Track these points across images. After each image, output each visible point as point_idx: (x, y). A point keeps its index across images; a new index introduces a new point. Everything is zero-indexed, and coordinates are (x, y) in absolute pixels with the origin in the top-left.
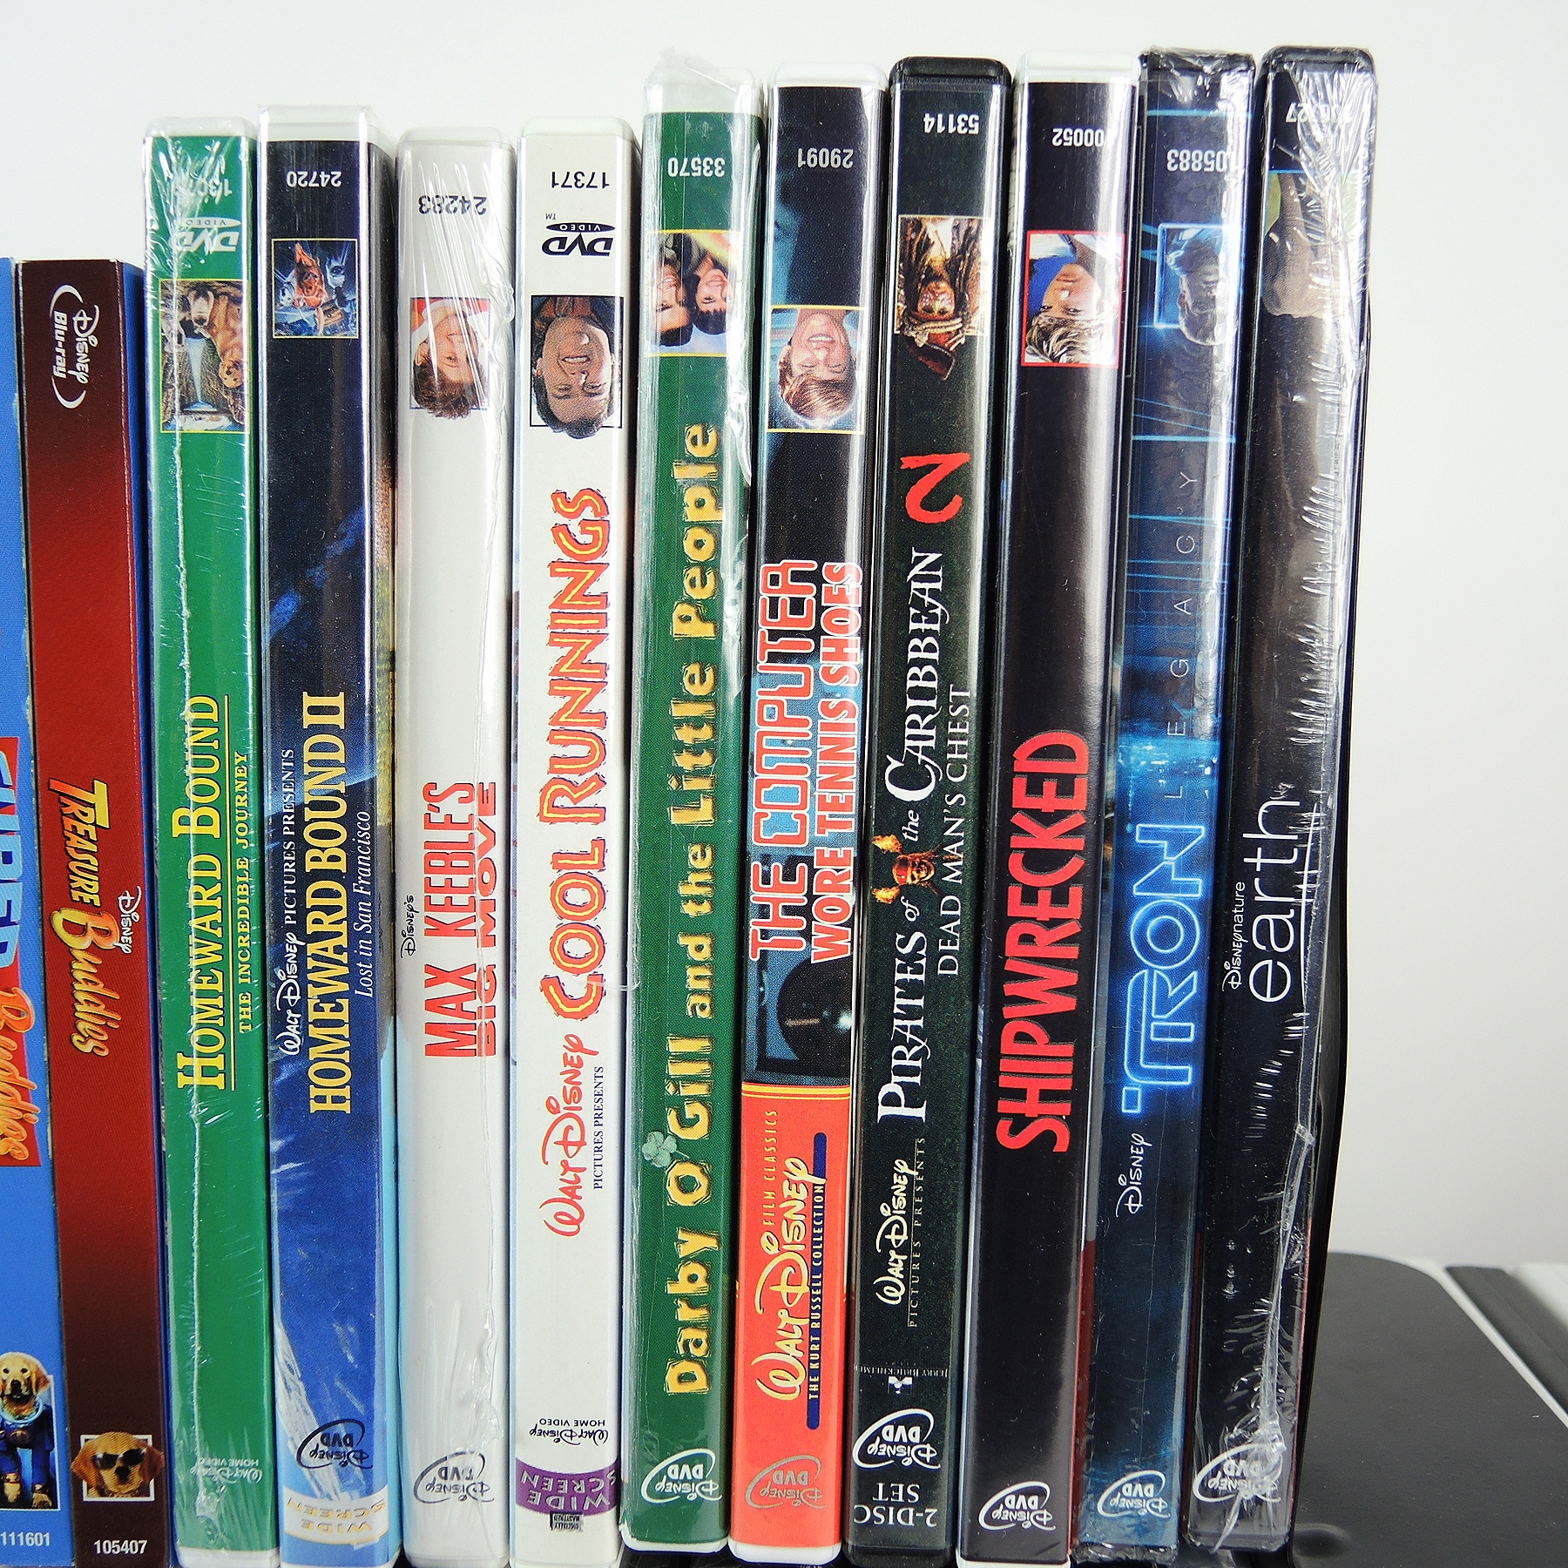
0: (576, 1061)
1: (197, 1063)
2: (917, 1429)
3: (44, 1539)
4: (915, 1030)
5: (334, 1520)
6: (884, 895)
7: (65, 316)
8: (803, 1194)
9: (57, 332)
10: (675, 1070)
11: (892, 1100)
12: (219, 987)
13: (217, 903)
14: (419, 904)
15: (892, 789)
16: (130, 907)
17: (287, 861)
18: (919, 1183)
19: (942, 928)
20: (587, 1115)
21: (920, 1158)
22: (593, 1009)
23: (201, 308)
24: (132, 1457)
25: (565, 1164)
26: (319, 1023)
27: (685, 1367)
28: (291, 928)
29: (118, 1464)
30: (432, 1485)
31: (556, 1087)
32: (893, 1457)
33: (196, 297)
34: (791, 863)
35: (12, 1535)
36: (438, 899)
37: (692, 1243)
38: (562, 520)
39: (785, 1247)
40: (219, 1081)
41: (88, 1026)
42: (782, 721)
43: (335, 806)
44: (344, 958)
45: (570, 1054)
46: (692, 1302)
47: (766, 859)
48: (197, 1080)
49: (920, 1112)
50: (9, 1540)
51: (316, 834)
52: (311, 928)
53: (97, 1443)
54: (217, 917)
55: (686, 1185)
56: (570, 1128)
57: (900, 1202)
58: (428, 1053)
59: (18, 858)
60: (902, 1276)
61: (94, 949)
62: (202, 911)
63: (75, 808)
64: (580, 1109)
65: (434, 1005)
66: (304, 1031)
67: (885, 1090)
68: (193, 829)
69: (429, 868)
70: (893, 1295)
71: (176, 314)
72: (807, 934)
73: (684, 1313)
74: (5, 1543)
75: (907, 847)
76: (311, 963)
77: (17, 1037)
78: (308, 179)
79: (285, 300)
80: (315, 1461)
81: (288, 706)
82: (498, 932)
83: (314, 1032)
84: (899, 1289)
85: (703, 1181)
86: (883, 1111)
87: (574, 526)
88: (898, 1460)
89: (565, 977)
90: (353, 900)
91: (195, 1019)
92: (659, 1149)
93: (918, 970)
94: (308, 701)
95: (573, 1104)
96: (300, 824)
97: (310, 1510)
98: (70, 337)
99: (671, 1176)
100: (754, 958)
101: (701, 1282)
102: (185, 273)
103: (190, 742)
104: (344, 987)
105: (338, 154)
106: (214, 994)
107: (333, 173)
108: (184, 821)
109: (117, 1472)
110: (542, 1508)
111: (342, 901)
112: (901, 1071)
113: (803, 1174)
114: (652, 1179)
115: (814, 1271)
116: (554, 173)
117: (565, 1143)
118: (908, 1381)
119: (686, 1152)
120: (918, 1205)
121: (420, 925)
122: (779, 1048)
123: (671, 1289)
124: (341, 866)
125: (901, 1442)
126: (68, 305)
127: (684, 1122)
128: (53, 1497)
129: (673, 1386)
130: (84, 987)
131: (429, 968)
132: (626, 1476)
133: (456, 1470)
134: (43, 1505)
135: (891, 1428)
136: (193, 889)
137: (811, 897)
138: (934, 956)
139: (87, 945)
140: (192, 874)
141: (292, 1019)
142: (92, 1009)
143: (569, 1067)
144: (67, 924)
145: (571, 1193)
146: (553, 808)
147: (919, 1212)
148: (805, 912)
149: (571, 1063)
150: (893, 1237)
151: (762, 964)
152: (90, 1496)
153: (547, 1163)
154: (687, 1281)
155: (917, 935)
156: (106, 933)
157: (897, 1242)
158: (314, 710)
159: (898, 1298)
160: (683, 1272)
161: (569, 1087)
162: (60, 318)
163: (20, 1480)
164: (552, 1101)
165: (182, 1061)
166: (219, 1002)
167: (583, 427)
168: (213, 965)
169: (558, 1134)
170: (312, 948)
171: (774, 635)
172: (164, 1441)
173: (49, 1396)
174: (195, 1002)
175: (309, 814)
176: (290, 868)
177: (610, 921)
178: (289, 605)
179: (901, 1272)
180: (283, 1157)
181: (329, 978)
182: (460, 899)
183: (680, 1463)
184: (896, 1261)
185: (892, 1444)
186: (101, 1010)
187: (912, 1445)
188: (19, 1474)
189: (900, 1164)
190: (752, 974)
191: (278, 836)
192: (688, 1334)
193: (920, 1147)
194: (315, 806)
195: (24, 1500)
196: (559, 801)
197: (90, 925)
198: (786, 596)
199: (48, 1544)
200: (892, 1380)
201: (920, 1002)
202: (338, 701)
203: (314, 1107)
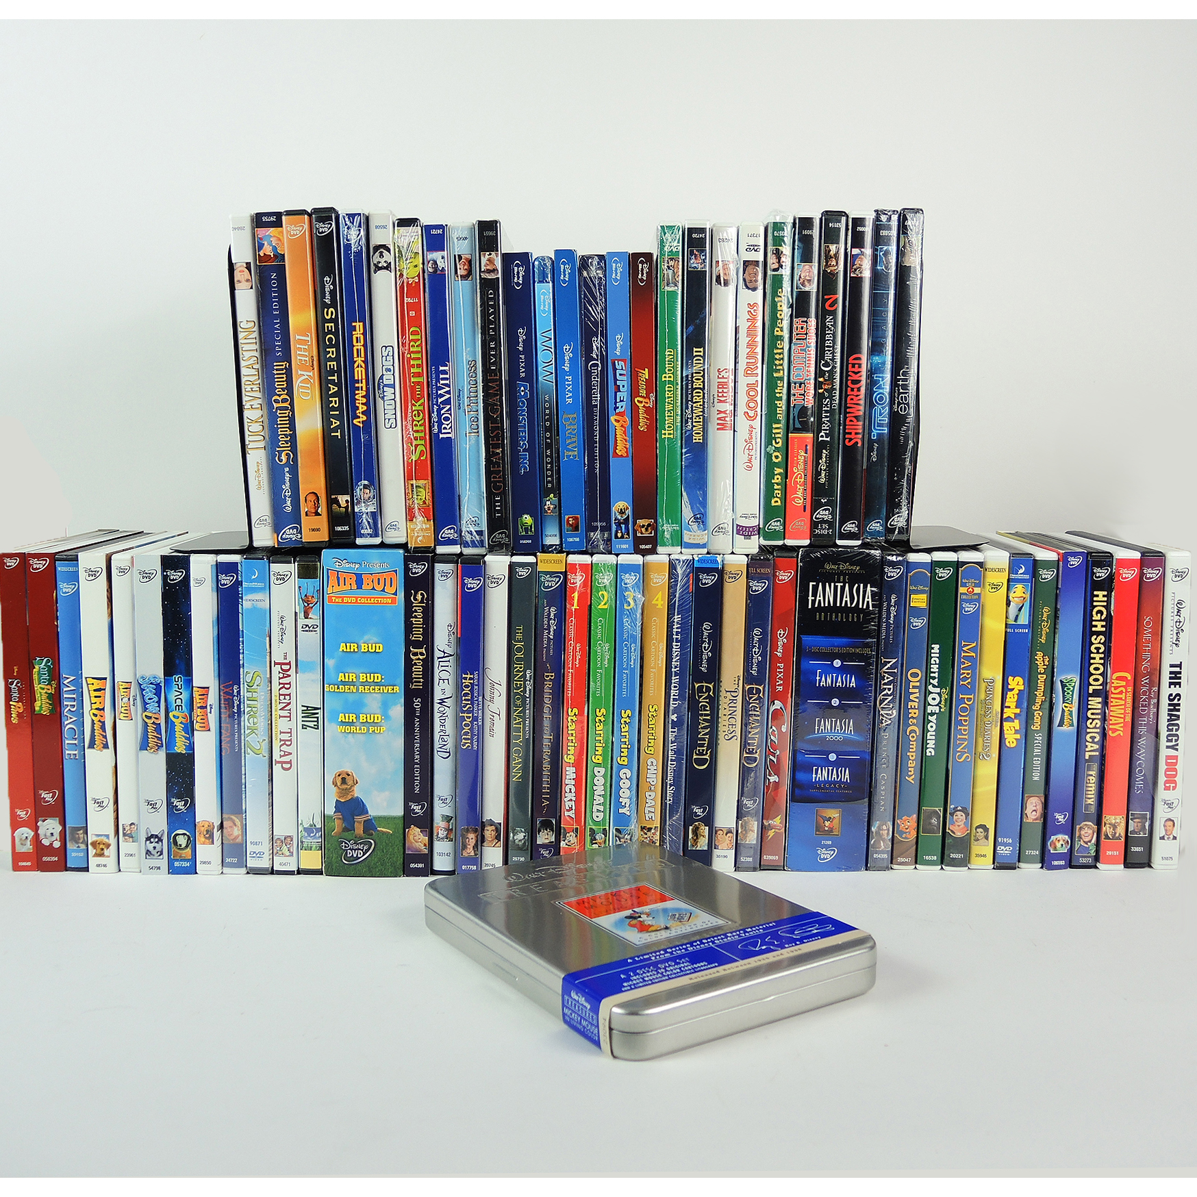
0: (752, 431)
1: (667, 432)
2: (827, 511)
4: (827, 421)
5: (696, 537)
6: (821, 391)
8: (803, 458)
9: (639, 268)
10: (774, 431)
11: (822, 436)
12: (672, 415)
13: (672, 396)
14: (716, 396)
15: (823, 368)
16: (652, 396)
17: (689, 385)
18: (828, 455)
19: (833, 398)
20: (754, 443)
21: (828, 449)
22: (755, 419)
23: (672, 263)
24: (649, 525)
25: (749, 454)
26: (695, 422)
27: (776, 499)
28: (690, 400)
29: (645, 527)
30: (716, 531)
31: (747, 436)
32: (822, 518)
33: (670, 261)
34: (801, 384)
36: (720, 395)
37: (778, 471)
38: (750, 310)
39: (799, 470)
40: (672, 436)
41: (642, 424)
42: (799, 353)
43: (700, 373)
44: (702, 407)
45: (750, 429)
46: (778, 484)
47: (795, 384)
48: (667, 436)
49: (828, 439)
51: (696, 379)
52: (694, 401)
53: (641, 522)
54: (672, 399)
55: (777, 457)
56: (750, 445)
57: (824, 459)
58: (717, 430)
59: (626, 386)
61: (644, 406)
62: (668, 397)
63: (641, 374)
64: (753, 441)
65: (719, 419)
66: (692, 424)
67: (821, 434)
68: (667, 379)
69: (718, 388)
71: (666, 265)
72: (804, 400)
73: (776, 487)
74: (617, 548)
75: (825, 380)
76: (694, 408)
77: (625, 428)
78: (698, 235)
79: (691, 262)
80: (692, 524)
81: (690, 351)
82: (733, 402)
83: (694, 424)
84: (824, 479)
85: (780, 456)
86: (820, 439)
87: (752, 311)
89: (749, 411)
90: (704, 394)
91: (667, 422)
92: (770, 449)
93: (828, 407)
94: (695, 349)
95: (750, 440)
96: (692, 377)
97: (691, 535)
98: (642, 269)
99: (773, 455)
100: (792, 406)
101: (779, 480)
102: (668, 255)
103: (667, 360)
104: (701, 414)
105: (703, 230)
106: (671, 416)
107: (703, 234)
108: (665, 377)
109: (645, 529)
110: (742, 535)
111: (701, 394)
112: (824, 430)
113: (803, 454)
114: (769, 456)
115: (805, 476)
116: (749, 234)
117: (749, 449)
118: (826, 500)
119: (777, 449)
120: (828, 460)
121: (716, 400)
122: (798, 425)
123: (773, 481)
124: (701, 386)
125: (824, 514)
126: (642, 262)
127: (777, 443)
128: (629, 536)
129: (773, 504)
130: (641, 415)
131: (718, 411)
132: (761, 526)
133: (722, 528)
134: (627, 538)
135: (822, 511)
136: (667, 392)
137: (805, 392)
138: (831, 404)
139: (642, 405)
140: (667, 389)
141: (690, 421)
142: (643, 420)
143: (750, 432)
144: (638, 401)
145: (750, 461)
146: (747, 374)
148: (803, 395)
150: (822, 468)
151: (794, 407)
152: (639, 535)
153: (745, 454)
154: (777, 479)
155: (828, 400)
156: (647, 403)
158: (696, 352)
159: (824, 481)
160: (776, 477)
161: (750, 436)
162: (640, 265)
163: (621, 532)
164: (746, 440)
165: (663, 432)
166: (672, 418)
167: (754, 289)
168: (671, 410)
169: (747, 447)
170: (694, 405)
171: (797, 334)
172: (656, 521)
173: (629, 512)
174: (667, 418)
175: (694, 375)
176: (690, 387)
177: (759, 399)
178: (691, 328)
179: (824, 476)
180: (686, 453)
181: (698, 412)
182: (725, 395)
183: (775, 522)
184: (823, 473)
185: (822, 515)
186: (645, 420)
187: (826, 515)
189: (824, 451)
190: (792, 409)
191: (687, 380)
192: (776, 491)
193: (828, 447)
194: (696, 373)
195: (622, 537)
196: (748, 372)
197: (643, 401)
198: (800, 326)
200: (822, 500)
201: (828, 414)
202: (702, 349)
203: (694, 441)
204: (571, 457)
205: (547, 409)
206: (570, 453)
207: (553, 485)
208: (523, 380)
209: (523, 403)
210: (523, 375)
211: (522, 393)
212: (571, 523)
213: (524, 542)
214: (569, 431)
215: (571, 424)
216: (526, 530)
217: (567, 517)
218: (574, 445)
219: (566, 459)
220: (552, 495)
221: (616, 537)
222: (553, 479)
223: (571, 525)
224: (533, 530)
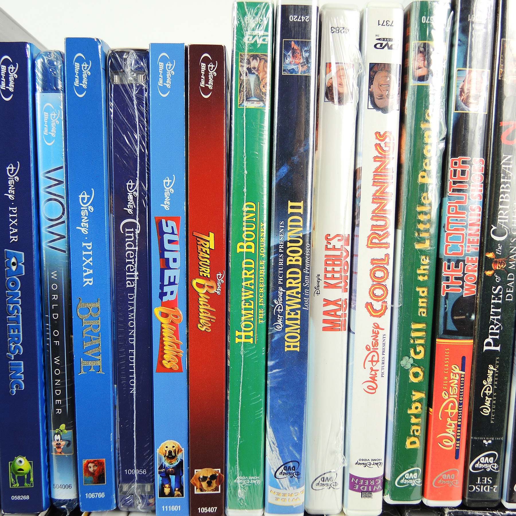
0: (377, 332)
1: (243, 334)
2: (492, 458)
3: (178, 508)
4: (497, 320)
5: (287, 497)
6: (489, 273)
7: (205, 65)
8: (458, 377)
9: (202, 70)
10: (413, 335)
11: (489, 344)
12: (252, 307)
13: (253, 276)
14: (322, 277)
15: (493, 236)
16: (221, 277)
17: (280, 261)
18: (497, 373)
19: (508, 284)
20: (380, 351)
21: (497, 364)
22: (383, 314)
23: (254, 63)
24: (213, 477)
25: (372, 369)
26: (289, 319)
27: (413, 439)
28: (280, 285)
29: (208, 480)
30: (318, 484)
31: (369, 341)
32: (484, 468)
33: (253, 59)
34: (458, 262)
35: (167, 507)
36: (329, 275)
37: (417, 395)
38: (378, 142)
39: (450, 396)
40: (251, 341)
41: (204, 321)
42: (457, 213)
43: (298, 242)
44: (299, 296)
45: (375, 330)
46: (416, 416)
47: (449, 261)
48: (243, 340)
49: (498, 348)
50: (165, 509)
51: (291, 252)
52: (288, 285)
53: (200, 473)
54: (252, 281)
55: (416, 375)
56: (374, 356)
57: (490, 380)
58: (323, 330)
59: (178, 260)
60: (490, 405)
61: (207, 293)
62: (247, 279)
63: (202, 242)
64: (377, 349)
65: (326, 313)
66: (284, 323)
67: (486, 341)
68: (245, 250)
69: (326, 264)
70: (486, 412)
71: (246, 66)
72: (462, 287)
73: (413, 420)
74: (164, 510)
75: (497, 256)
76: (287, 298)
77: (176, 326)
78: (297, 18)
79: (287, 61)
80: (282, 476)
81: (282, 206)
82: (348, 287)
83: (287, 322)
84: (488, 410)
85: (421, 374)
86: (486, 348)
87: (382, 144)
88: (485, 469)
89: (374, 303)
90: (303, 275)
91: (243, 318)
92: (406, 362)
93: (499, 299)
94: (290, 204)
95: (375, 347)
96: (285, 247)
97: (278, 494)
98: (207, 72)
99: (411, 372)
100: (443, 295)
101: (419, 409)
102: (249, 51)
103: (245, 219)
104: (299, 306)
105: (305, 10)
106: (250, 309)
107: (306, 17)
108: (242, 247)
109: (207, 483)
110: (358, 491)
111: (300, 276)
112: (492, 334)
113: (458, 370)
114: (403, 373)
115: (460, 404)
116: (379, 21)
117: (372, 361)
118: (490, 442)
119: (417, 363)
120: (496, 381)
121: (322, 284)
122: (451, 326)
123: (409, 412)
124: (300, 263)
125: (487, 463)
126: (206, 61)
127: (416, 353)
128: (182, 492)
129: (408, 446)
130: (203, 307)
131: (325, 300)
132: (388, 477)
133: (327, 478)
134: (178, 495)
135: (483, 458)
136: (244, 271)
137: (464, 274)
138: (505, 294)
139: (205, 291)
140: (244, 266)
141: (280, 318)
142: (206, 315)
143: (374, 334)
144: (198, 284)
145: (373, 379)
146: (372, 243)
147: (496, 383)
148: (462, 279)
149: (375, 333)
150: (487, 392)
151: (446, 297)
152: (197, 492)
153: (365, 368)
154: (416, 408)
155: (499, 287)
156: (212, 287)
157: (489, 393)
158: (292, 207)
159: (488, 413)
160: (414, 406)
161: (374, 341)
162: (203, 65)
163: (170, 487)
164: (368, 346)
165: (237, 333)
166: (252, 312)
168: (251, 299)
169: (369, 358)
170: (288, 293)
171: (455, 183)
172: (224, 471)
173: (182, 456)
174: (243, 312)
175: (289, 244)
176: (281, 264)
177: (389, 283)
178: (284, 170)
179: (489, 404)
180: (273, 367)
181: (294, 303)
182: (337, 275)
183: (409, 473)
184: (488, 400)
185: (483, 464)
186: (209, 315)
187: (490, 463)
188: (170, 485)
189: (491, 367)
190: (442, 301)
191: (277, 252)
192: (414, 428)
193: (498, 360)
194: (291, 241)
195: (171, 494)
196: (374, 241)
197: (206, 284)
198: (460, 169)
199: (180, 510)
200: (485, 441)
201: (499, 310)
202: (301, 204)
203: (286, 349)
204: (92, 370)
205: (55, 292)
206: (90, 363)
207: (64, 410)
208: (15, 246)
209: (15, 283)
210: (14, 239)
211: (14, 268)
212: (91, 470)
213: (19, 498)
214: (89, 329)
215: (91, 318)
216: (21, 480)
217: (85, 462)
218: (96, 351)
219: (83, 372)
220: (63, 426)
221: (162, 494)
222: (64, 402)
223: (92, 474)
224: (32, 479)
